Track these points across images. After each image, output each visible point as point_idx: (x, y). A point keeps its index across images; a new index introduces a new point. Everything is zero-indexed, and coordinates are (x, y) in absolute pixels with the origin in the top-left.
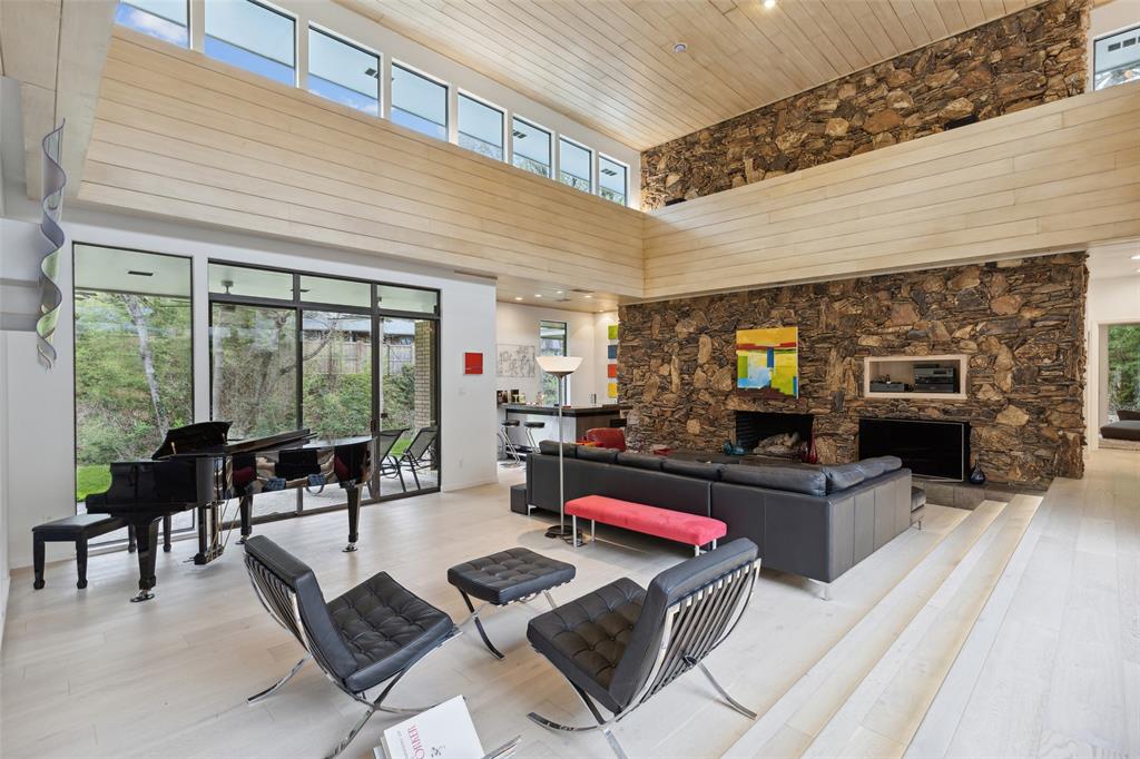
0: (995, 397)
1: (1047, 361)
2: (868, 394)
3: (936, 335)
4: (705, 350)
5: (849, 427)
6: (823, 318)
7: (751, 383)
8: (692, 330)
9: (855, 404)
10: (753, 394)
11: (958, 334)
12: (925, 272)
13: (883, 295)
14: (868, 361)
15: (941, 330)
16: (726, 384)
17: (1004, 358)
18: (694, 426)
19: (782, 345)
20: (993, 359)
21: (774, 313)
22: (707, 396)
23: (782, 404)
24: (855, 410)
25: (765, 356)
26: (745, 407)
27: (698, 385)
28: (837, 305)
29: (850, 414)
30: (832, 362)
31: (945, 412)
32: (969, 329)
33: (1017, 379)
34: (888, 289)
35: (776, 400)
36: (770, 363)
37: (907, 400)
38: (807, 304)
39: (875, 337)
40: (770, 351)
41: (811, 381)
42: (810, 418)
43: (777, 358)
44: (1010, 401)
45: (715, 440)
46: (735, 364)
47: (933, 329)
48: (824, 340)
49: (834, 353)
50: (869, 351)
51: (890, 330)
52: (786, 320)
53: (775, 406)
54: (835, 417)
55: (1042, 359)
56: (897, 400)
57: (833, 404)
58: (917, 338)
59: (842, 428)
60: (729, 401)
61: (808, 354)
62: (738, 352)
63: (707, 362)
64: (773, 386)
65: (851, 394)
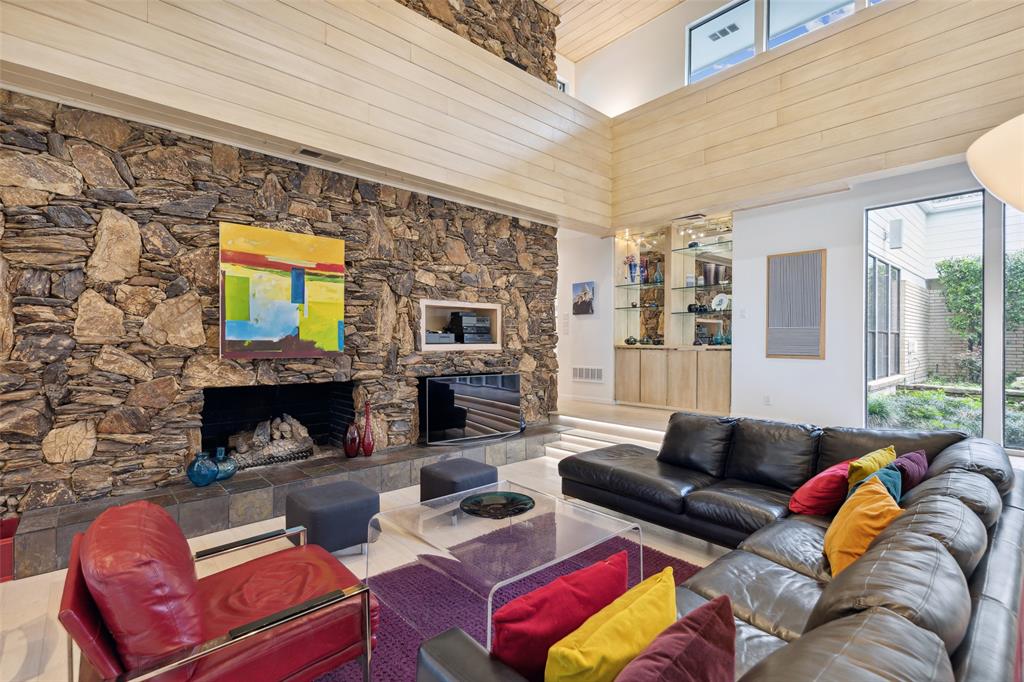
0: (519, 347)
1: (545, 314)
2: (425, 348)
3: (483, 281)
4: (118, 250)
5: (404, 393)
6: (376, 235)
7: (257, 331)
8: (65, 189)
9: (413, 360)
10: (256, 354)
11: (498, 283)
12: (472, 209)
13: (439, 223)
14: (424, 303)
15: (487, 277)
16: (189, 332)
17: (523, 311)
18: (71, 442)
19: (320, 266)
20: (517, 309)
21: (296, 207)
22: (131, 361)
23: (314, 368)
24: (414, 369)
25: (287, 281)
26: (234, 380)
27: (89, 335)
28: (393, 222)
29: (408, 374)
30: (386, 302)
31: (486, 363)
32: (504, 278)
33: (531, 331)
34: (443, 217)
35: (303, 360)
36: (298, 295)
37: (460, 353)
38: (351, 207)
39: (432, 275)
40: (298, 274)
41: (359, 329)
42: (352, 384)
43: (311, 287)
44: (527, 350)
45: (148, 462)
46: (213, 291)
47: (482, 273)
48: (376, 268)
49: (386, 289)
50: (426, 290)
51: (447, 268)
52: (318, 225)
53: (298, 372)
54: (388, 380)
55: (542, 312)
56: (452, 353)
57: (388, 363)
58: (469, 281)
59: (398, 395)
60: (190, 371)
61: (355, 287)
62: (223, 266)
63: (128, 280)
64: (303, 337)
65: (407, 347)
